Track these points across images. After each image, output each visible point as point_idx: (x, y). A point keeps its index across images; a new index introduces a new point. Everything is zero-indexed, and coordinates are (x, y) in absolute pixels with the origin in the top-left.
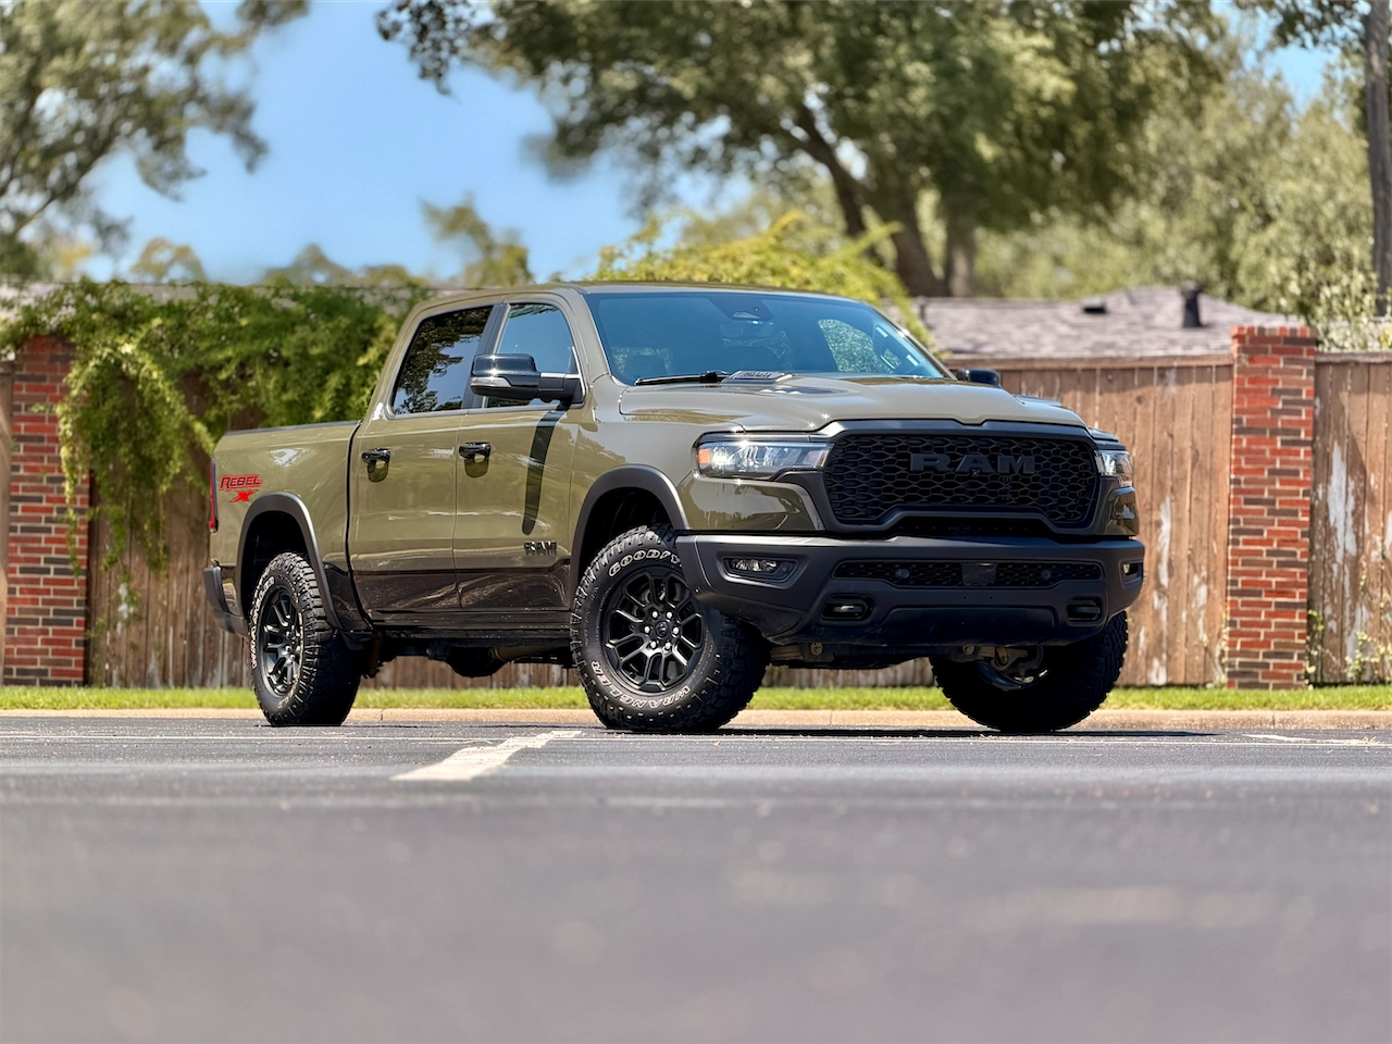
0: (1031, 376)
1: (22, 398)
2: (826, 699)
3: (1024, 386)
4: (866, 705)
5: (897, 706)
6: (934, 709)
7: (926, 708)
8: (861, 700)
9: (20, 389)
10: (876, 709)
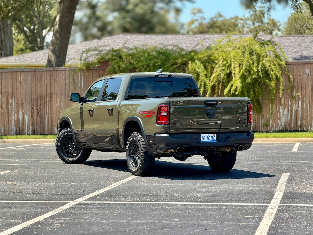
0: (308, 65)
1: (101, 74)
2: (259, 136)
3: (307, 67)
4: (268, 137)
5: (274, 137)
6: (282, 138)
7: (281, 138)
8: (267, 136)
9: (101, 72)
10: (270, 138)
